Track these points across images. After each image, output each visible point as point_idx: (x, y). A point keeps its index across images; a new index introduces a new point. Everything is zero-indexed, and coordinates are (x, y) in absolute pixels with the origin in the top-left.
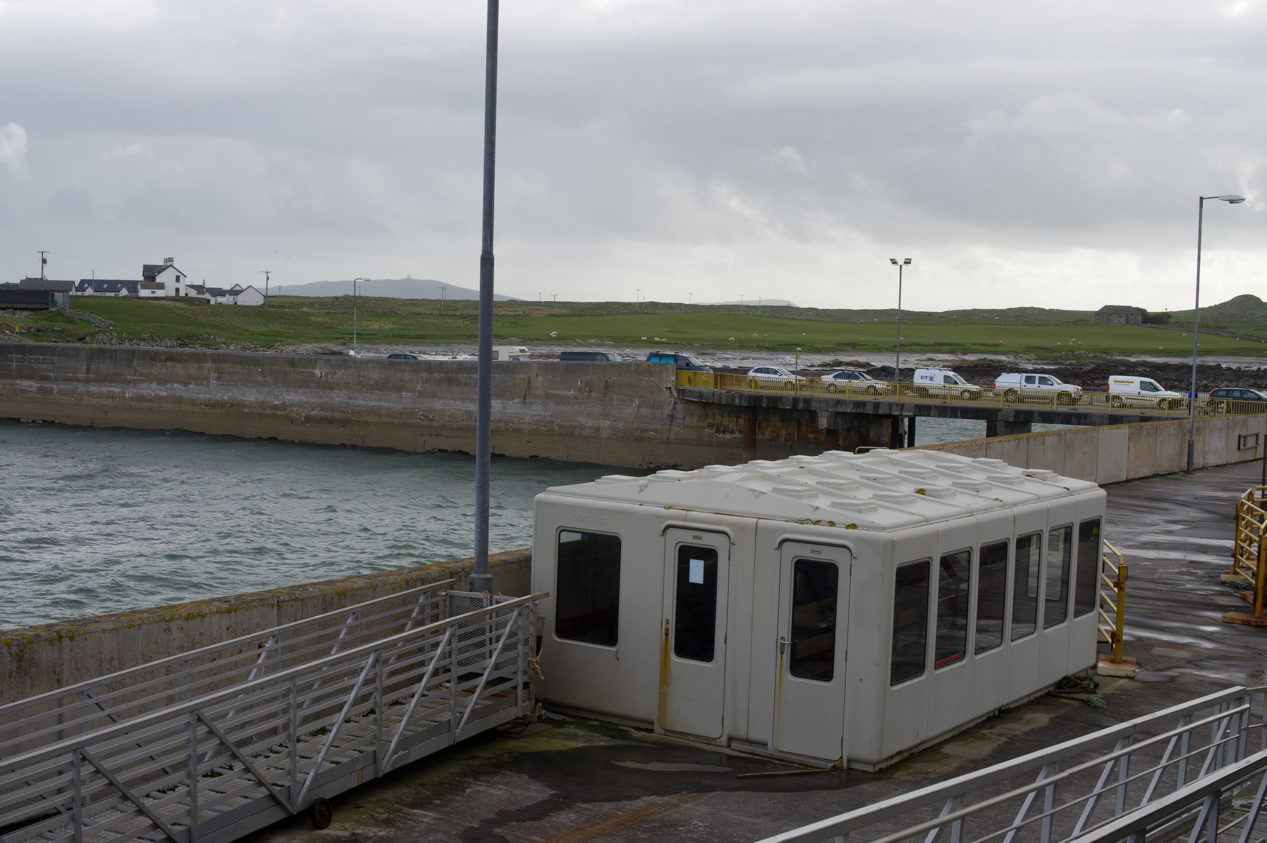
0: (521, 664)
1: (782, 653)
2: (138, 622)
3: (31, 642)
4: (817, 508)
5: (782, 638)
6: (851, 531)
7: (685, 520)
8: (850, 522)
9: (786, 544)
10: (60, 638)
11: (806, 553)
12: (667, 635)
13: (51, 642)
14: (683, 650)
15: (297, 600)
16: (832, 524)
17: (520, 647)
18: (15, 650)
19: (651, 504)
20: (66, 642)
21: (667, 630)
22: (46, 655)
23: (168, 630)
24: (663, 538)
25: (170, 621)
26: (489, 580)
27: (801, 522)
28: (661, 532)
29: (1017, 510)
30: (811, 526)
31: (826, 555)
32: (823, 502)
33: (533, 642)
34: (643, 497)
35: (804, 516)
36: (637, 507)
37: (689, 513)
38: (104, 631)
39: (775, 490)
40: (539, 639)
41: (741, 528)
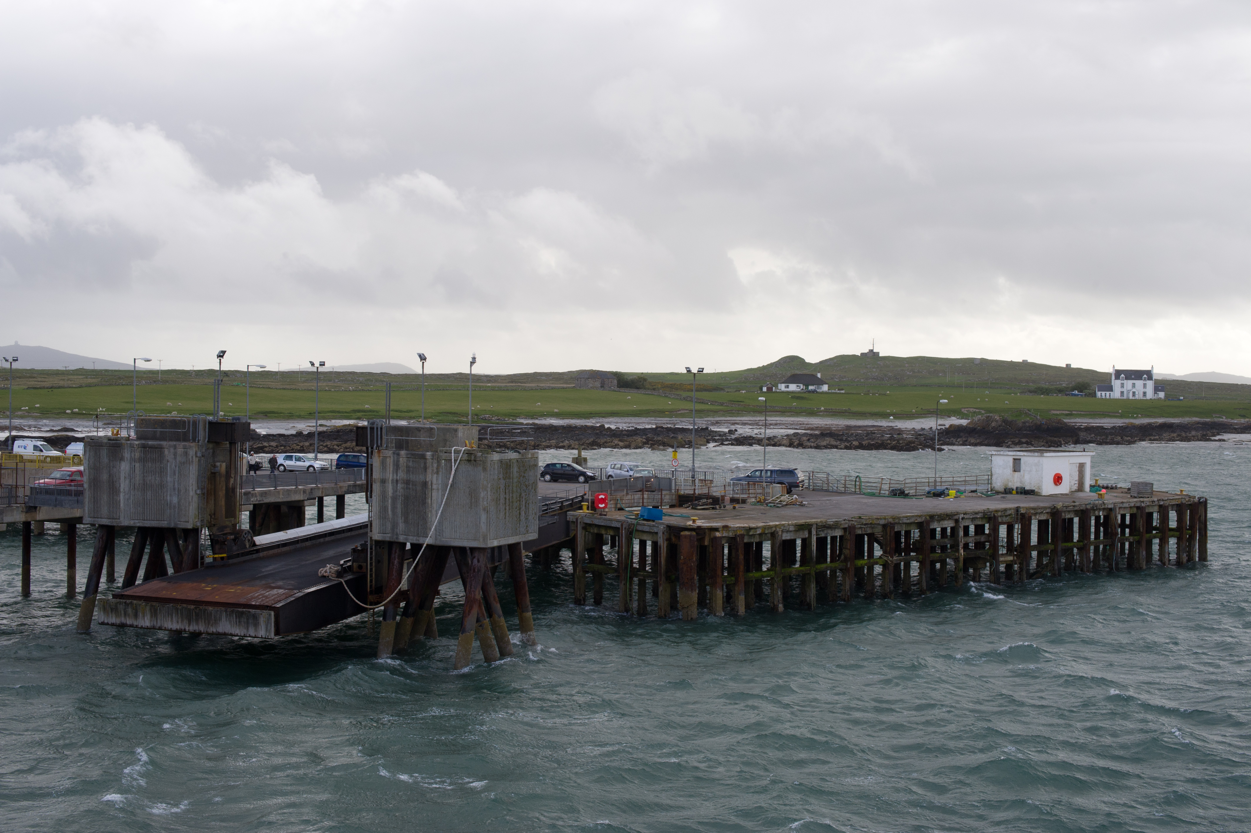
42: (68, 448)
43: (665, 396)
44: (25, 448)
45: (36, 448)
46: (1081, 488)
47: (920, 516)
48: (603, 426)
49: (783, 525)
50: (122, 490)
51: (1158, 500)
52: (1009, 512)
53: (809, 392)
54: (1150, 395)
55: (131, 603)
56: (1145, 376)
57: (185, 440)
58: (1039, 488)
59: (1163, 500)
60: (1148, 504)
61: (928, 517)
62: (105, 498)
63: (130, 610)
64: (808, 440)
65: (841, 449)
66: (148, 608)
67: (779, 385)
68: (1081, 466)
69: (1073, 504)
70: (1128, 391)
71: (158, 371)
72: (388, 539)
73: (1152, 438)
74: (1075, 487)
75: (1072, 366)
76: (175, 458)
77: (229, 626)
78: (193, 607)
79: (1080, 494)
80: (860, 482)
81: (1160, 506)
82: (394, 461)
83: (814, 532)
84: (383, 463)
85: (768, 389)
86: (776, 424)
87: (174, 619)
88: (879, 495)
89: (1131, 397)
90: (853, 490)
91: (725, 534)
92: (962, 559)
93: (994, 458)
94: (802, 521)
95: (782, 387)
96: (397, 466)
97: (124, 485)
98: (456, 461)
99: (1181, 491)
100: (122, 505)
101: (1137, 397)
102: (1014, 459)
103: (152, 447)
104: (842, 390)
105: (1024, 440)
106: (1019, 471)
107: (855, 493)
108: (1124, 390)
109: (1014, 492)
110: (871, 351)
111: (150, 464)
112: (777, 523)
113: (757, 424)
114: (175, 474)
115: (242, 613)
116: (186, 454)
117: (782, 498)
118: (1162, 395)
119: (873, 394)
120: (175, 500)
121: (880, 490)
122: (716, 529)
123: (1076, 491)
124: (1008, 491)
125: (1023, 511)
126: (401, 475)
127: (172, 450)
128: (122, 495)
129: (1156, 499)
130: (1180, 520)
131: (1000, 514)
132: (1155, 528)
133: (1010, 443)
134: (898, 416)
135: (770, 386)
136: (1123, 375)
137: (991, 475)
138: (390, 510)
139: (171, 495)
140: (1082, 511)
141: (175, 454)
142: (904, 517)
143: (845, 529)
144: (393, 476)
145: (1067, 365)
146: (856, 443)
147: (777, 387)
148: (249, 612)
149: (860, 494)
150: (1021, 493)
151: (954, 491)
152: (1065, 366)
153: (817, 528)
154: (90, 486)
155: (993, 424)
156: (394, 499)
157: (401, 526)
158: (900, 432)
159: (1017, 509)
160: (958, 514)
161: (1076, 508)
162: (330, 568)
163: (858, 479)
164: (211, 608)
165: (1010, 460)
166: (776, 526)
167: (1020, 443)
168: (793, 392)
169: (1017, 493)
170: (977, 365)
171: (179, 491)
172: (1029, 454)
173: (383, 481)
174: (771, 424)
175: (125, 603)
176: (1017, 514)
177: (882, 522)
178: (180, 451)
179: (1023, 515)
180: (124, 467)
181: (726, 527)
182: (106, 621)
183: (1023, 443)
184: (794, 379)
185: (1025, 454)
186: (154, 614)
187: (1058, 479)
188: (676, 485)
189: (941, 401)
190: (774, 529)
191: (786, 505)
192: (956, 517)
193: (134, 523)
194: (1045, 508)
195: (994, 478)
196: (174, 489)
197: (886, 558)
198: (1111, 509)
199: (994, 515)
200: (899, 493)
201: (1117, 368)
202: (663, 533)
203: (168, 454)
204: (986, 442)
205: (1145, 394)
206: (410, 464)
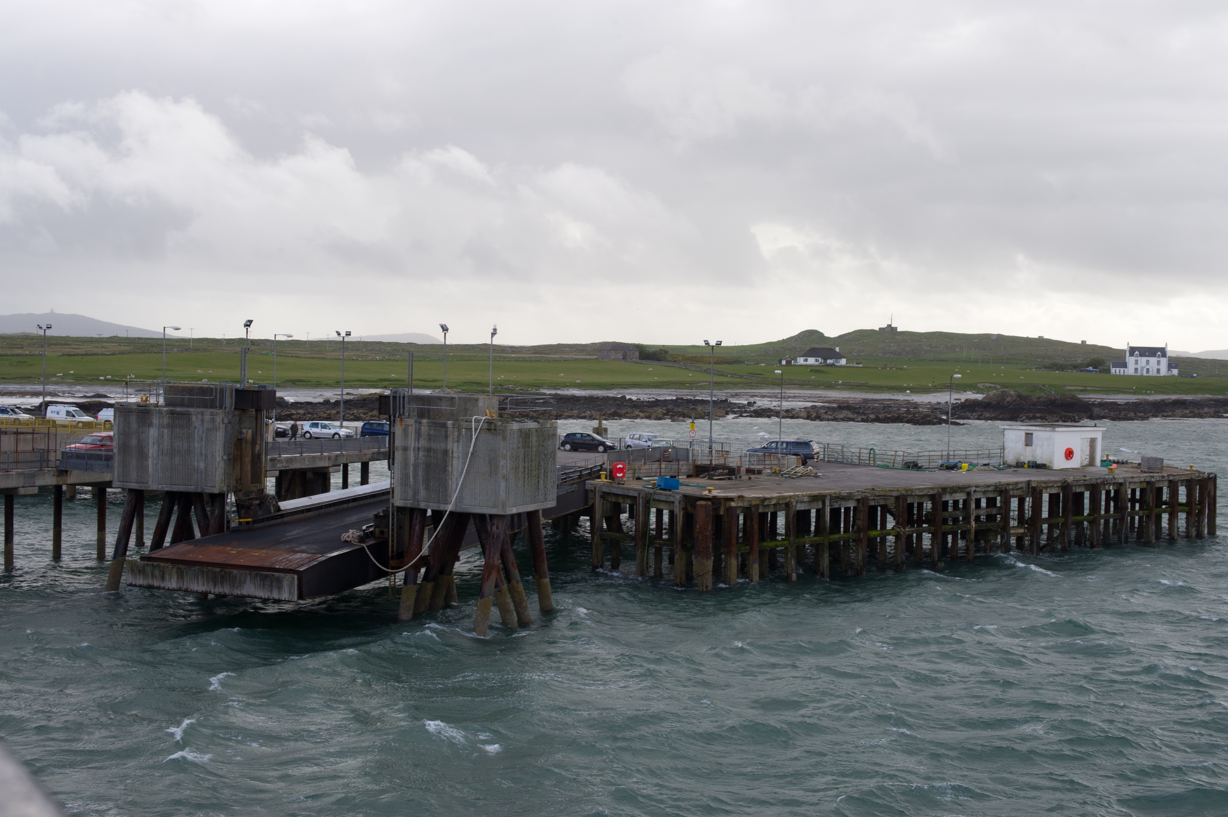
42: (100, 413)
43: (686, 368)
44: (58, 413)
45: (68, 413)
46: (1092, 463)
47: (932, 489)
48: (624, 397)
49: (798, 496)
50: (150, 455)
51: (1168, 476)
52: (1020, 486)
53: (828, 365)
54: (1164, 372)
55: (158, 565)
56: (1159, 353)
57: (212, 407)
58: (1051, 462)
59: (1173, 476)
60: (1158, 479)
61: (940, 490)
62: (134, 462)
63: (157, 572)
64: (826, 413)
65: (858, 422)
66: (175, 570)
67: (798, 358)
68: (1093, 441)
69: (1084, 478)
70: (1142, 368)
71: (190, 339)
72: (409, 506)
73: (1165, 414)
74: (1086, 462)
75: (1087, 343)
76: (203, 425)
77: (254, 589)
78: (218, 570)
79: (1091, 469)
80: (875, 454)
81: (1170, 481)
82: (416, 429)
83: (827, 503)
84: (405, 431)
85: (787, 362)
86: (794, 397)
87: (200, 581)
88: (893, 468)
89: (1145, 374)
90: (867, 462)
91: (740, 504)
92: (973, 531)
93: (1006, 432)
94: (816, 492)
95: (801, 361)
96: (418, 434)
97: (152, 451)
98: (476, 430)
99: (1191, 467)
100: (150, 470)
101: (1151, 374)
102: (1027, 434)
103: (180, 414)
104: (860, 364)
105: (1038, 415)
106: (1031, 445)
107: (869, 465)
108: (1139, 366)
109: (1026, 466)
110: (890, 326)
111: (178, 431)
112: (792, 494)
113: (776, 397)
114: (202, 440)
115: (267, 576)
116: (213, 421)
117: (797, 469)
118: (1175, 372)
119: (890, 368)
120: (202, 465)
121: (894, 463)
122: (731, 499)
123: (1087, 466)
124: (1019, 465)
125: (1034, 485)
126: (423, 443)
127: (199, 416)
128: (150, 460)
129: (1166, 475)
130: (1190, 495)
131: (1011, 487)
132: (1165, 503)
133: (1024, 417)
134: (915, 390)
135: (789, 359)
136: (1137, 352)
137: (1004, 449)
138: (411, 477)
139: (198, 461)
140: (1093, 485)
141: (202, 421)
142: (916, 489)
143: (858, 501)
144: (415, 444)
145: (1082, 342)
146: (872, 416)
147: (796, 360)
148: (273, 575)
149: (874, 466)
150: (1033, 467)
151: (967, 465)
152: (1080, 343)
153: (831, 499)
154: (119, 451)
155: (1008, 399)
156: (416, 466)
157: (422, 493)
158: (916, 405)
159: (1029, 483)
160: (969, 486)
161: (1087, 483)
162: (353, 533)
163: (872, 452)
164: (235, 571)
165: (1022, 435)
166: (790, 497)
167: (1034, 418)
168: (811, 366)
169: (1029, 467)
170: (993, 340)
171: (206, 456)
172: (1041, 428)
173: (405, 449)
174: (789, 397)
175: (153, 565)
176: (1029, 488)
177: (895, 494)
178: (207, 417)
179: (1034, 489)
180: (153, 433)
181: (741, 497)
182: (134, 583)
183: (1037, 418)
184: (812, 353)
185: (1037, 428)
186: (181, 576)
187: (1069, 454)
188: (693, 455)
189: (955, 376)
190: (788, 500)
191: (801, 476)
192: (968, 490)
193: (162, 488)
194: (1056, 482)
195: (1006, 451)
196: (201, 455)
197: (898, 530)
198: (1121, 484)
199: (1006, 488)
200: (913, 466)
201: (1131, 345)
202: (680, 502)
203: (195, 420)
204: (1001, 417)
205: (1158, 370)
206: (432, 432)
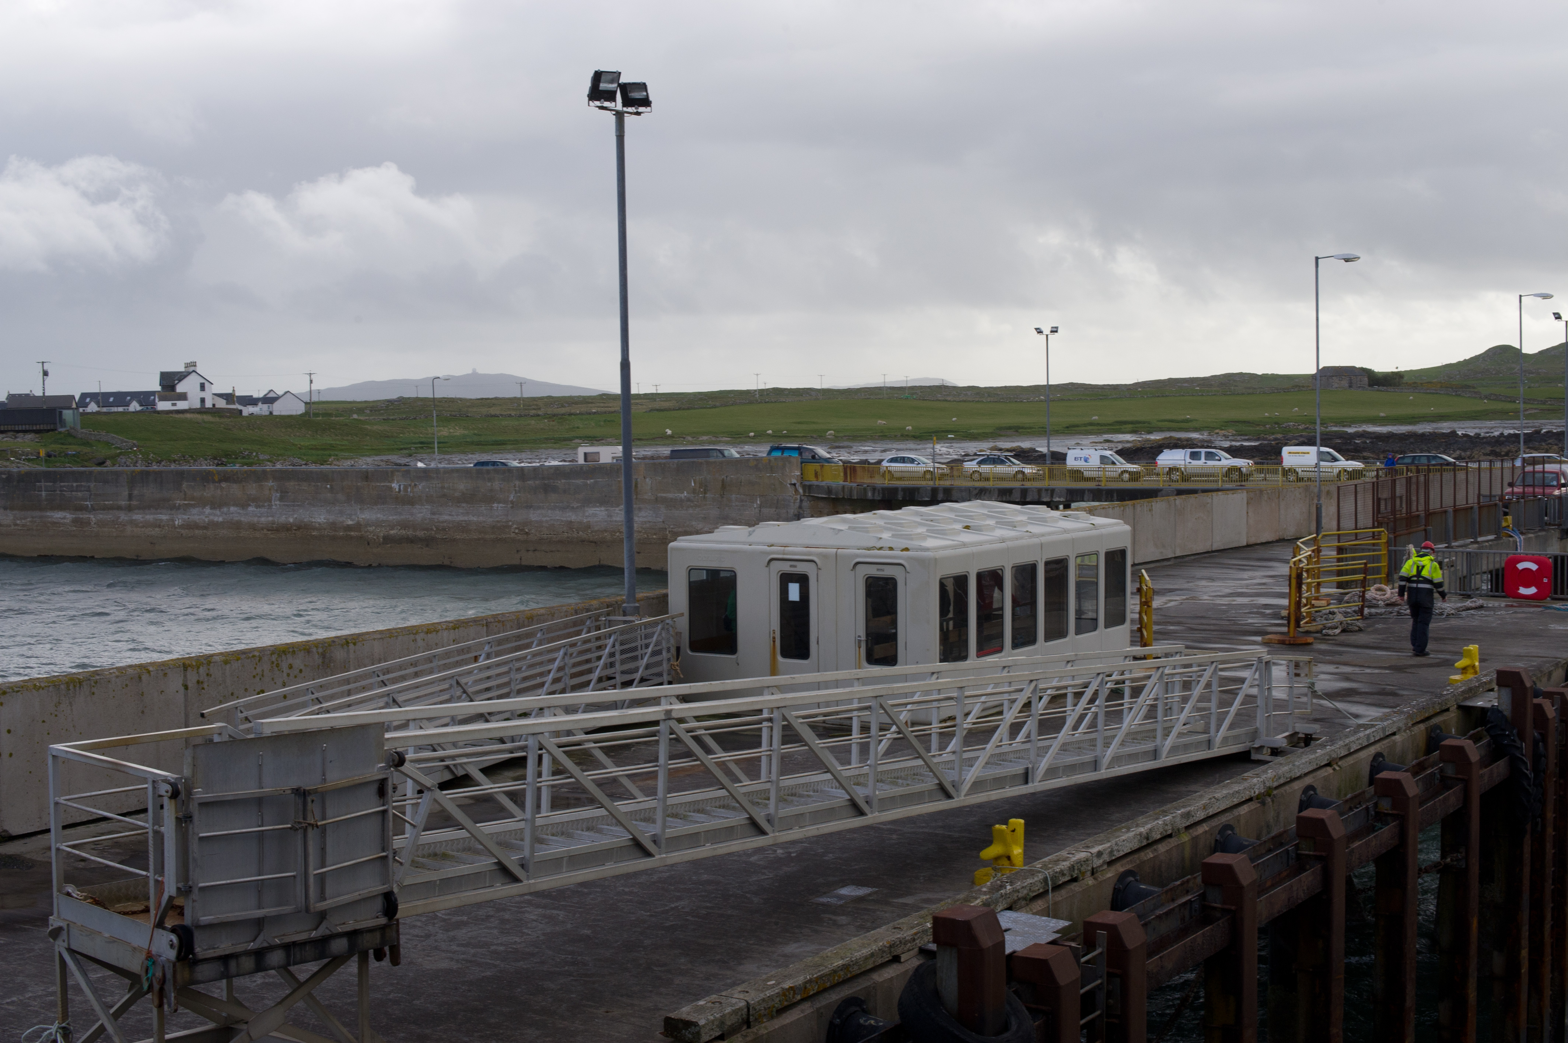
0: (665, 666)
1: (860, 648)
2: (396, 634)
3: (330, 645)
4: (881, 538)
5: (859, 636)
6: (905, 553)
7: (784, 554)
8: (904, 547)
9: (859, 566)
10: (347, 643)
11: (873, 571)
12: (774, 642)
13: (342, 645)
14: (787, 653)
15: (499, 621)
16: (891, 549)
17: (664, 653)
18: (320, 650)
19: (758, 544)
20: (351, 646)
21: (774, 638)
22: (339, 654)
23: (415, 640)
24: (767, 568)
25: (415, 634)
26: (638, 608)
27: (869, 549)
28: (766, 564)
29: (1043, 539)
30: (876, 552)
31: (888, 572)
32: (886, 535)
33: (673, 651)
34: (752, 539)
35: (871, 545)
36: (747, 547)
37: (787, 548)
38: (374, 639)
39: (850, 528)
40: (678, 649)
41: (825, 556)
44: (1086, 460)
45: (1103, 459)
